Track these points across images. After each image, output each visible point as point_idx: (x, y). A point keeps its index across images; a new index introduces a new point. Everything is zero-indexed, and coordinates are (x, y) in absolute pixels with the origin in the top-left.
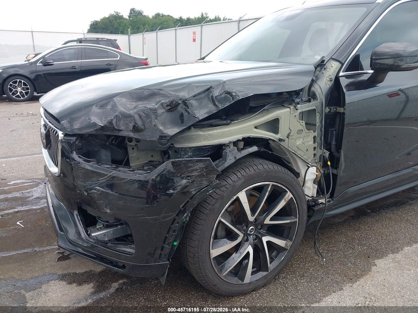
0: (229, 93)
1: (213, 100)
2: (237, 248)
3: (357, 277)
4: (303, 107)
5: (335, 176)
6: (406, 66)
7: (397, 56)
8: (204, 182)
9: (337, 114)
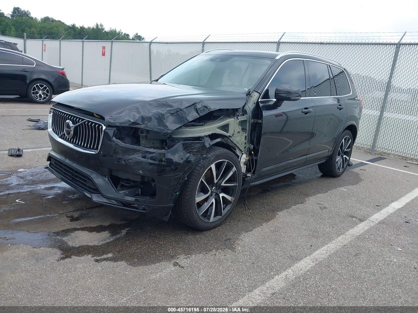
0: (206, 107)
1: (197, 110)
2: (206, 200)
3: (269, 220)
4: (241, 118)
5: (256, 161)
6: (293, 98)
7: (289, 93)
8: (199, 156)
9: (257, 123)
